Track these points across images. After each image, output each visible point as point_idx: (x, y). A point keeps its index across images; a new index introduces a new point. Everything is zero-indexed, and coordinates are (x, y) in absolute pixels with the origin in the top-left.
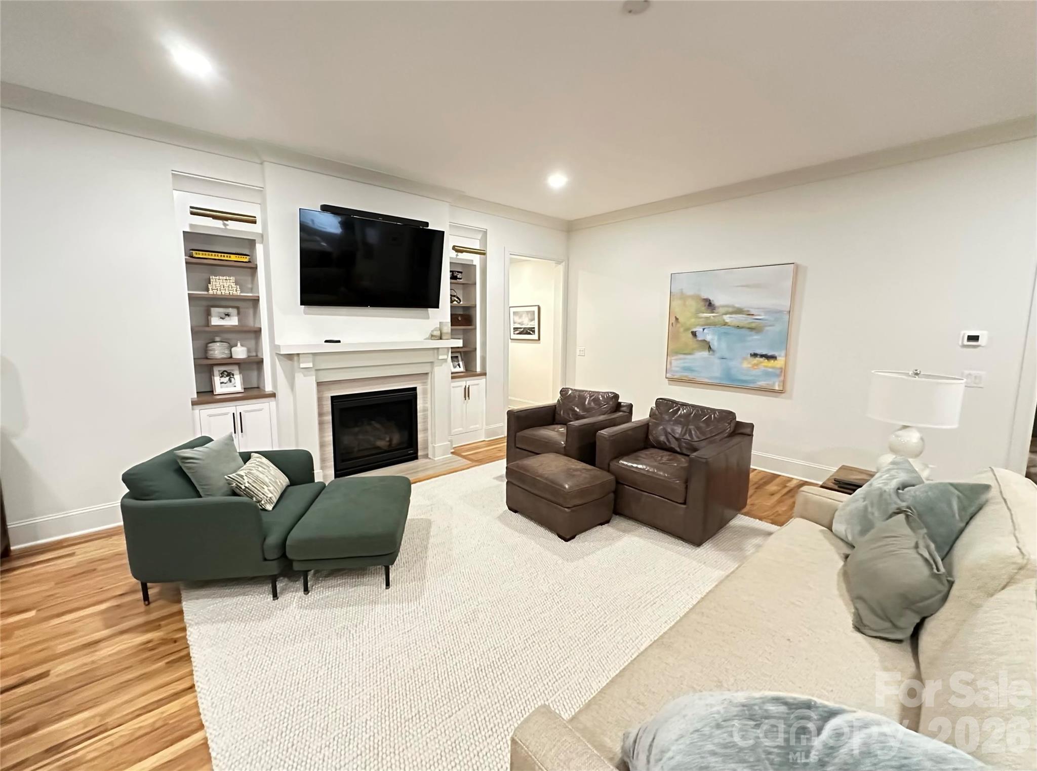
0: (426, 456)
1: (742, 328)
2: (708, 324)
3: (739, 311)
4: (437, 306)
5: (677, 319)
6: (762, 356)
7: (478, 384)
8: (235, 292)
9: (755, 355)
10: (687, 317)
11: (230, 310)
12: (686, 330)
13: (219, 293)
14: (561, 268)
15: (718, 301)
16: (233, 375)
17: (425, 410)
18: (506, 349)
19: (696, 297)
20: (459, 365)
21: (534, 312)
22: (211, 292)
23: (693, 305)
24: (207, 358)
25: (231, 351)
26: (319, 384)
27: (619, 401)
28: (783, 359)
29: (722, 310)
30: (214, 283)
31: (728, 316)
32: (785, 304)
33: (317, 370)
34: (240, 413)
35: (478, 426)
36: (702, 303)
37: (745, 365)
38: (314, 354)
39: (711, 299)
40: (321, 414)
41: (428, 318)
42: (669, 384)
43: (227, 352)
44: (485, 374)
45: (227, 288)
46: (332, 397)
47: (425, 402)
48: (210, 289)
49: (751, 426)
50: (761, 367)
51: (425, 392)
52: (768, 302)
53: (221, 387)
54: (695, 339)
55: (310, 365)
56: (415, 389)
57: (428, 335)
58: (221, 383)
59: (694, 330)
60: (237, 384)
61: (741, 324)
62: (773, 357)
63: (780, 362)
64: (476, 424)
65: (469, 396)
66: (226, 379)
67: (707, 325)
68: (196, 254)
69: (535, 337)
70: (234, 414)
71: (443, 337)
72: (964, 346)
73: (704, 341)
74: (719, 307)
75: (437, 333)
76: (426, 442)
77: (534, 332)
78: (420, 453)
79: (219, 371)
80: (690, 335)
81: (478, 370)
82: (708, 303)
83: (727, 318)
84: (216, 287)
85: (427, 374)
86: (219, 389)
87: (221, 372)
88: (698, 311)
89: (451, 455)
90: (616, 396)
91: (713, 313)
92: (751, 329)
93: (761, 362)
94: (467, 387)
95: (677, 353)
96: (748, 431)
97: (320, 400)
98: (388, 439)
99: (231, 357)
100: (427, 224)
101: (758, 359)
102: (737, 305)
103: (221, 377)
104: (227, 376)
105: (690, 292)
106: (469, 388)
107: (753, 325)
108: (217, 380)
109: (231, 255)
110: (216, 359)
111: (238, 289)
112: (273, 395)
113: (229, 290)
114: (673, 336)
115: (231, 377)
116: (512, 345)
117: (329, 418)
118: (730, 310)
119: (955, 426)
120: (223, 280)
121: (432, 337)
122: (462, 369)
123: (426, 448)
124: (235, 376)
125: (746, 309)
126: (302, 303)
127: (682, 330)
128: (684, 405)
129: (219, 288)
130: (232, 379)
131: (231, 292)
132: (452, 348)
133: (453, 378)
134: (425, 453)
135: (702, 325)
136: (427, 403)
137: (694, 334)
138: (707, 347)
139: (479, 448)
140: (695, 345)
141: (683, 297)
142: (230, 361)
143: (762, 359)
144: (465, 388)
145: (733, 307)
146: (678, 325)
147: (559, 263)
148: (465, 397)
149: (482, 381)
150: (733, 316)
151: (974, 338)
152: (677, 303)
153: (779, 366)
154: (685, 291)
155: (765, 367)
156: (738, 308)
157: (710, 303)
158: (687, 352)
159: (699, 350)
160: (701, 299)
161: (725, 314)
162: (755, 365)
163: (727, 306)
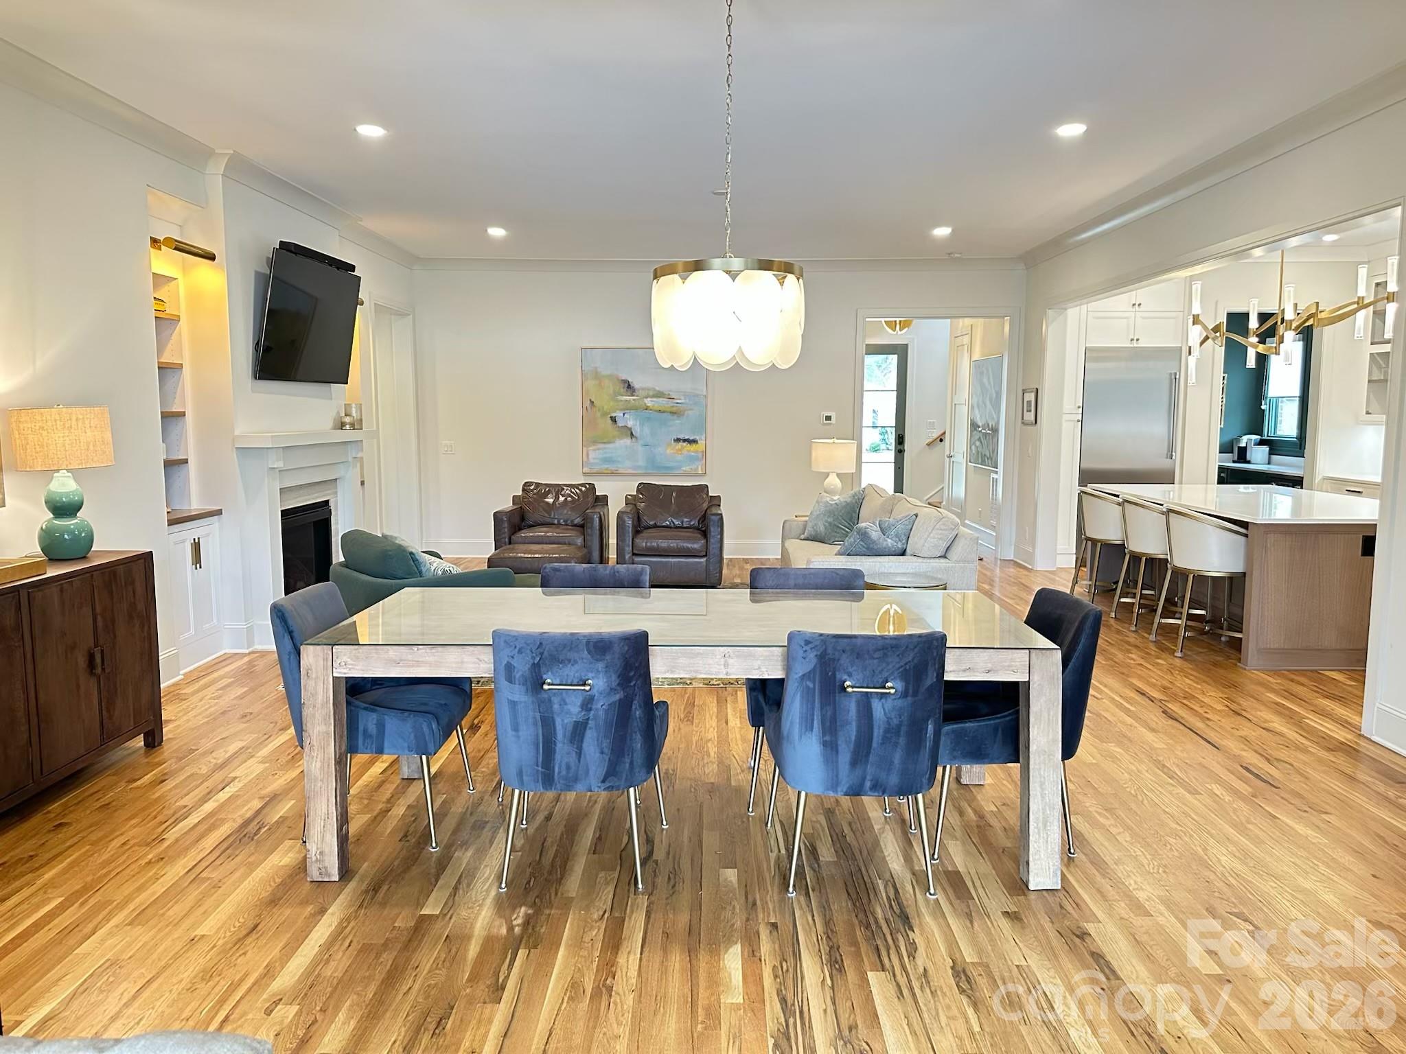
1: (664, 412)
2: (628, 408)
3: (659, 395)
4: (345, 380)
5: (592, 402)
6: (685, 441)
9: (678, 440)
10: (604, 402)
12: (604, 414)
15: (638, 382)
19: (612, 378)
23: (610, 386)
26: (280, 491)
28: (703, 442)
29: (642, 393)
31: (649, 399)
32: (700, 388)
34: (198, 539)
36: (622, 386)
37: (669, 451)
39: (630, 380)
51: (336, 507)
52: (686, 386)
54: (615, 426)
55: (279, 464)
56: (327, 502)
59: (613, 415)
61: (663, 408)
62: (695, 441)
63: (700, 447)
71: (356, 426)
72: (824, 425)
73: (626, 427)
74: (638, 390)
80: (609, 421)
82: (626, 385)
83: (649, 402)
85: (337, 479)
88: (616, 394)
90: (593, 488)
91: (633, 396)
92: (673, 413)
93: (683, 447)
95: (594, 442)
96: (717, 502)
101: (681, 444)
102: (657, 388)
105: (605, 371)
107: (674, 409)
112: (218, 513)
114: (588, 423)
118: (651, 393)
125: (666, 393)
127: (599, 414)
135: (621, 410)
138: (629, 433)
140: (616, 433)
141: (597, 375)
143: (685, 444)
145: (654, 390)
146: (594, 409)
150: (655, 399)
151: (828, 418)
152: (591, 383)
153: (700, 450)
154: (599, 370)
155: (688, 451)
156: (659, 391)
157: (629, 385)
158: (605, 440)
159: (620, 438)
160: (618, 380)
161: (646, 398)
162: (680, 450)
163: (647, 389)
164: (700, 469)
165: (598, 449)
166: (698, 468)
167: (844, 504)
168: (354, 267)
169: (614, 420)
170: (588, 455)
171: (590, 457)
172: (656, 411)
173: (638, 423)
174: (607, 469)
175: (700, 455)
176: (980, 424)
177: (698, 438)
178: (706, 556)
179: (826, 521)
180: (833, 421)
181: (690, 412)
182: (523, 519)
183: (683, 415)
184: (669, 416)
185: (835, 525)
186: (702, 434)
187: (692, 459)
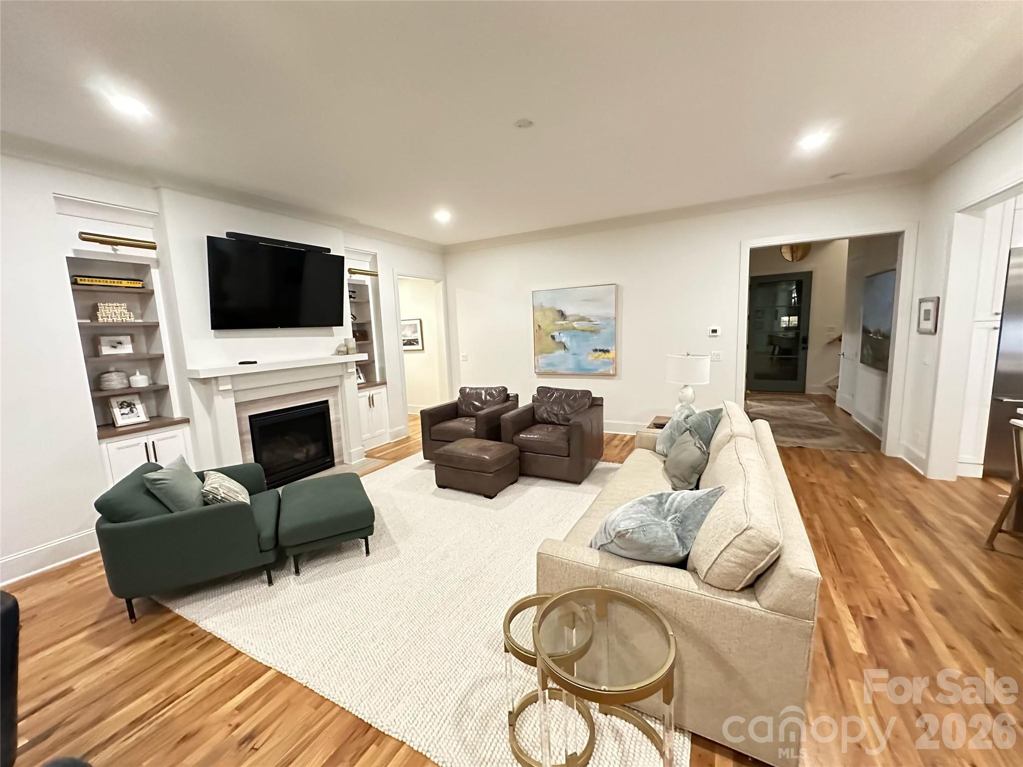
0: (342, 462)
1: (586, 331)
3: (582, 319)
4: (341, 324)
5: (539, 326)
6: (600, 351)
7: (380, 393)
8: (128, 319)
9: (596, 350)
10: (547, 325)
11: (121, 338)
12: (547, 334)
13: (110, 320)
14: (441, 284)
15: (568, 312)
16: (134, 405)
17: (338, 420)
18: (401, 360)
19: (552, 309)
20: (360, 377)
21: (416, 325)
22: (100, 320)
23: (551, 315)
24: (101, 390)
25: (129, 381)
26: (237, 405)
27: (508, 393)
28: (614, 352)
29: (571, 319)
30: (103, 311)
32: (611, 312)
33: (235, 392)
34: (153, 442)
35: (382, 430)
36: (558, 314)
38: (231, 376)
39: (563, 310)
40: (241, 434)
41: (332, 335)
42: (538, 378)
43: (125, 381)
44: (384, 383)
45: (119, 315)
46: (249, 416)
47: (337, 413)
48: (100, 317)
49: (602, 399)
50: (601, 358)
51: (336, 404)
52: (601, 312)
53: (123, 419)
54: (554, 342)
55: (229, 387)
56: (327, 402)
57: (333, 352)
58: (122, 414)
59: (553, 334)
60: (140, 414)
61: (585, 328)
62: (607, 351)
63: (611, 355)
64: (381, 429)
65: (373, 404)
66: (127, 410)
67: (562, 330)
68: (81, 280)
69: (419, 347)
70: (146, 443)
71: (350, 352)
72: (710, 336)
73: (561, 342)
74: (568, 316)
75: (344, 349)
76: (341, 450)
77: (417, 343)
78: (336, 460)
79: (117, 402)
80: (550, 339)
81: (378, 380)
82: (561, 314)
83: (575, 324)
84: (106, 314)
85: (336, 387)
86: (120, 421)
87: (120, 403)
88: (554, 320)
89: (365, 458)
90: (505, 389)
91: (565, 320)
92: (591, 331)
93: (600, 355)
94: (371, 396)
95: (541, 352)
96: (599, 403)
97: (239, 420)
98: (305, 451)
99: (130, 387)
100: (329, 250)
101: (598, 353)
102: (581, 315)
103: (121, 408)
104: (127, 407)
105: (547, 305)
106: (372, 397)
107: (593, 329)
108: (117, 412)
109: (123, 281)
110: (114, 390)
111: (132, 316)
112: (186, 421)
113: (121, 317)
114: (537, 340)
115: (132, 408)
116: (407, 356)
117: (249, 437)
118: (577, 318)
119: (708, 382)
120: (113, 306)
121: (339, 352)
122: (363, 381)
123: (341, 455)
124: (137, 406)
125: (587, 317)
126: (214, 326)
127: (544, 334)
128: (557, 390)
129: (109, 316)
130: (134, 409)
131: (124, 319)
132: (356, 362)
133: (359, 388)
134: (341, 459)
135: (557, 330)
136: (339, 414)
137: (553, 337)
138: (563, 346)
139: (387, 449)
140: (555, 346)
141: (542, 309)
142: (130, 391)
143: (600, 353)
144: (369, 398)
145: (578, 315)
146: (541, 331)
147: (438, 282)
148: (370, 405)
149: (382, 390)
150: (579, 322)
151: (714, 331)
152: (538, 314)
153: (612, 357)
154: (543, 305)
155: (604, 358)
156: (582, 317)
157: (563, 313)
158: (548, 351)
159: (557, 349)
160: (555, 310)
161: (574, 321)
162: (596, 358)
163: (575, 315)
172: (580, 330)
176: (872, 330)
178: (568, 455)
180: (719, 333)
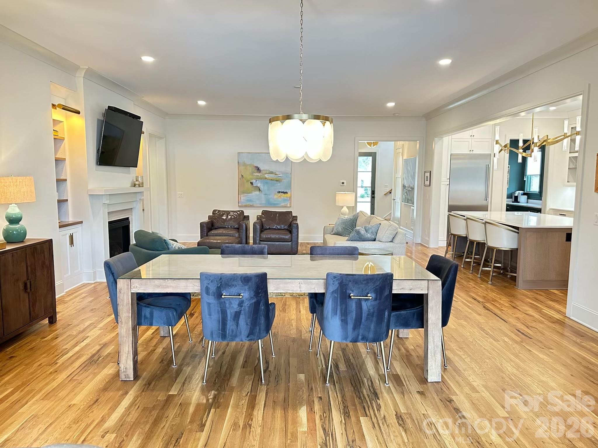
1: (273, 180)
2: (257, 179)
3: (271, 173)
4: (136, 166)
5: (242, 176)
6: (282, 192)
9: (279, 192)
10: (247, 175)
12: (248, 181)
14: (163, 141)
15: (262, 168)
19: (251, 165)
23: (250, 169)
26: (108, 213)
29: (264, 172)
32: (288, 170)
33: (109, 205)
34: (72, 234)
36: (255, 169)
37: (276, 197)
38: (109, 195)
39: (259, 167)
47: (132, 226)
50: (282, 197)
54: (252, 186)
55: (107, 201)
56: (128, 218)
59: (252, 181)
61: (272, 178)
62: (286, 193)
63: (289, 195)
71: (140, 186)
72: (341, 186)
73: (257, 187)
74: (262, 171)
80: (250, 184)
83: (266, 176)
85: (132, 208)
88: (253, 172)
90: (243, 212)
91: (260, 173)
95: (244, 193)
96: (296, 219)
97: (104, 224)
101: (281, 194)
102: (270, 170)
105: (248, 162)
107: (278, 179)
112: (81, 222)
114: (241, 185)
118: (268, 172)
121: (135, 185)
125: (274, 172)
127: (245, 181)
135: (255, 179)
138: (258, 189)
140: (253, 189)
141: (245, 165)
143: (282, 194)
145: (268, 170)
146: (243, 179)
150: (269, 175)
151: (343, 183)
152: (242, 168)
153: (289, 196)
154: (245, 162)
155: (284, 197)
156: (271, 171)
157: (258, 169)
158: (248, 192)
159: (255, 191)
160: (254, 166)
161: (266, 174)
162: (280, 196)
163: (266, 170)
164: (288, 205)
165: (245, 196)
166: (287, 204)
167: (350, 219)
168: (140, 117)
169: (252, 183)
170: (240, 198)
171: (242, 199)
172: (269, 180)
173: (262, 185)
174: (249, 204)
175: (289, 199)
176: (407, 186)
177: (287, 191)
178: (291, 241)
179: (342, 227)
180: (345, 183)
181: (284, 180)
182: (213, 225)
183: (281, 181)
184: (275, 182)
185: (346, 228)
186: (289, 190)
187: (285, 200)
